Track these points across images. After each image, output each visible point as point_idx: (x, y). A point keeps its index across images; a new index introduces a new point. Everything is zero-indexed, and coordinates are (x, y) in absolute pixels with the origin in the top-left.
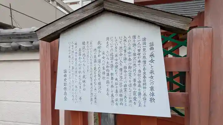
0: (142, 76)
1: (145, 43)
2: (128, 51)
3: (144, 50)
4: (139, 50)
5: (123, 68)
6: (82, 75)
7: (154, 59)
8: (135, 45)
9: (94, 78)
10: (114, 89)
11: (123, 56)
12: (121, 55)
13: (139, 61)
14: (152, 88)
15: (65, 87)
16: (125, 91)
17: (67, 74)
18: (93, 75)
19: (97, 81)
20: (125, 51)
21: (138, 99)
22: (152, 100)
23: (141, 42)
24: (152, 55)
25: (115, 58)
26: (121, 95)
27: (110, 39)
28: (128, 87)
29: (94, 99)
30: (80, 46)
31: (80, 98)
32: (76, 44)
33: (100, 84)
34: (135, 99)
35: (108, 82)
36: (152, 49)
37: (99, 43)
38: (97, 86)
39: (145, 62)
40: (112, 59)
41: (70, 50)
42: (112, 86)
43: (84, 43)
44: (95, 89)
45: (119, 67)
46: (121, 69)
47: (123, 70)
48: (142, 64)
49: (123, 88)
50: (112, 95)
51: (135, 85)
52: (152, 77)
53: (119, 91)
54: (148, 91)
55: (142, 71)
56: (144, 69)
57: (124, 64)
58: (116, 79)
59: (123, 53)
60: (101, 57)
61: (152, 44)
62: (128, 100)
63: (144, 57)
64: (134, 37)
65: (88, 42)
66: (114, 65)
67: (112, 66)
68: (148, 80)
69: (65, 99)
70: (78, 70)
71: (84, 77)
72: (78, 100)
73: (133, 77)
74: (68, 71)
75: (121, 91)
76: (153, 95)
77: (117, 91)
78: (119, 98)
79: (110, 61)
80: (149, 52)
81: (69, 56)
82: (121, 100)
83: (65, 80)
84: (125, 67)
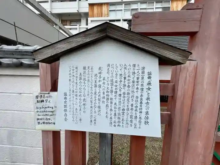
0: (139, 101)
1: (143, 73)
2: (127, 78)
3: (143, 78)
4: (138, 78)
5: (122, 94)
6: (82, 98)
7: (150, 87)
8: (134, 73)
9: (94, 102)
10: (113, 113)
11: (123, 83)
12: (121, 81)
13: (137, 88)
14: (147, 113)
15: (65, 108)
16: (123, 114)
17: (68, 97)
18: (94, 99)
19: (97, 105)
20: (125, 78)
21: (134, 122)
22: (147, 123)
23: (140, 72)
24: (149, 84)
25: (115, 84)
26: (119, 118)
27: (110, 66)
28: (126, 111)
29: (93, 121)
30: (81, 70)
31: (80, 120)
32: (77, 68)
33: (99, 107)
34: (131, 121)
35: (107, 106)
36: (149, 78)
37: (100, 68)
38: (97, 109)
39: (142, 89)
40: (112, 84)
41: (70, 74)
42: (111, 110)
43: (84, 68)
44: (95, 112)
45: (119, 93)
46: (120, 95)
47: (122, 96)
48: (140, 91)
49: (121, 111)
50: (111, 118)
51: (132, 109)
52: (148, 103)
53: (117, 114)
54: (143, 115)
55: (139, 98)
56: (141, 96)
57: (123, 91)
58: (115, 104)
59: (123, 80)
60: (101, 83)
61: (150, 74)
62: (125, 122)
63: (142, 85)
64: (134, 65)
65: (89, 67)
66: (114, 90)
67: (112, 91)
68: (144, 105)
69: (66, 120)
70: (79, 94)
71: (84, 100)
72: (79, 121)
73: (131, 103)
74: (68, 94)
75: (119, 114)
76: (147, 118)
77: (115, 115)
78: (117, 120)
79: (110, 87)
80: (146, 80)
81: (70, 80)
82: (119, 122)
83: (65, 102)
84: (124, 93)
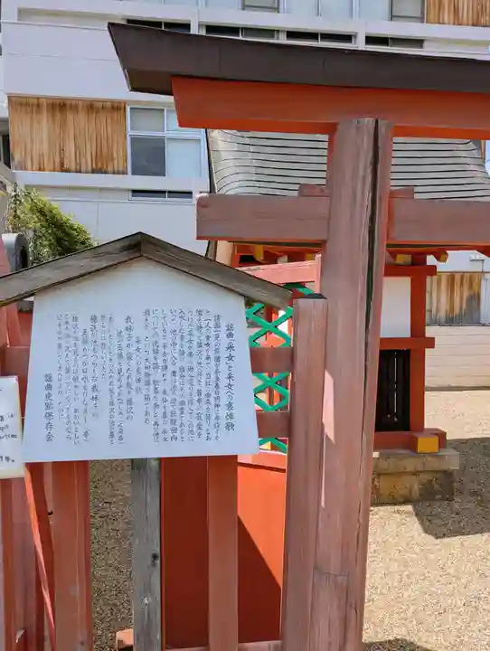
0: (213, 384)
1: (217, 326)
2: (187, 338)
3: (217, 337)
4: (208, 337)
5: (178, 370)
6: (90, 384)
7: (233, 353)
8: (201, 327)
9: (116, 391)
10: (160, 411)
11: (178, 347)
12: (174, 344)
13: (208, 358)
14: (230, 406)
15: (48, 411)
16: (182, 413)
17: (54, 383)
18: (116, 383)
19: (125, 397)
20: (182, 337)
21: (205, 426)
22: (230, 426)
23: (212, 324)
24: (230, 347)
25: (161, 350)
26: (173, 422)
27: (151, 313)
28: (186, 408)
29: (116, 434)
30: (85, 323)
31: (86, 434)
32: (75, 319)
33: (130, 402)
34: (199, 427)
35: (147, 398)
36: (230, 335)
37: (128, 318)
38: (124, 407)
39: (218, 359)
40: (156, 352)
41: (60, 333)
42: (156, 406)
43: (94, 319)
44: (121, 413)
45: (171, 368)
46: (174, 372)
47: (178, 374)
48: (213, 362)
49: (178, 407)
50: (156, 424)
51: (199, 401)
52: (230, 386)
53: (169, 415)
54: (223, 412)
55: (213, 377)
56: (217, 372)
57: (179, 364)
58: (165, 392)
59: (178, 341)
60: (132, 349)
61: (230, 328)
62: (186, 429)
63: (217, 351)
64: (200, 313)
65: (103, 317)
66: (160, 363)
67: (156, 366)
68: (223, 391)
69: (49, 438)
70: (81, 376)
71: (94, 388)
72: (82, 438)
73: (196, 387)
74: (55, 377)
75: (173, 413)
76: (231, 416)
77: (165, 415)
78: (168, 427)
79: (151, 356)
80: (224, 341)
81: (60, 346)
82: (175, 430)
83: (48, 396)
84: (182, 369)
